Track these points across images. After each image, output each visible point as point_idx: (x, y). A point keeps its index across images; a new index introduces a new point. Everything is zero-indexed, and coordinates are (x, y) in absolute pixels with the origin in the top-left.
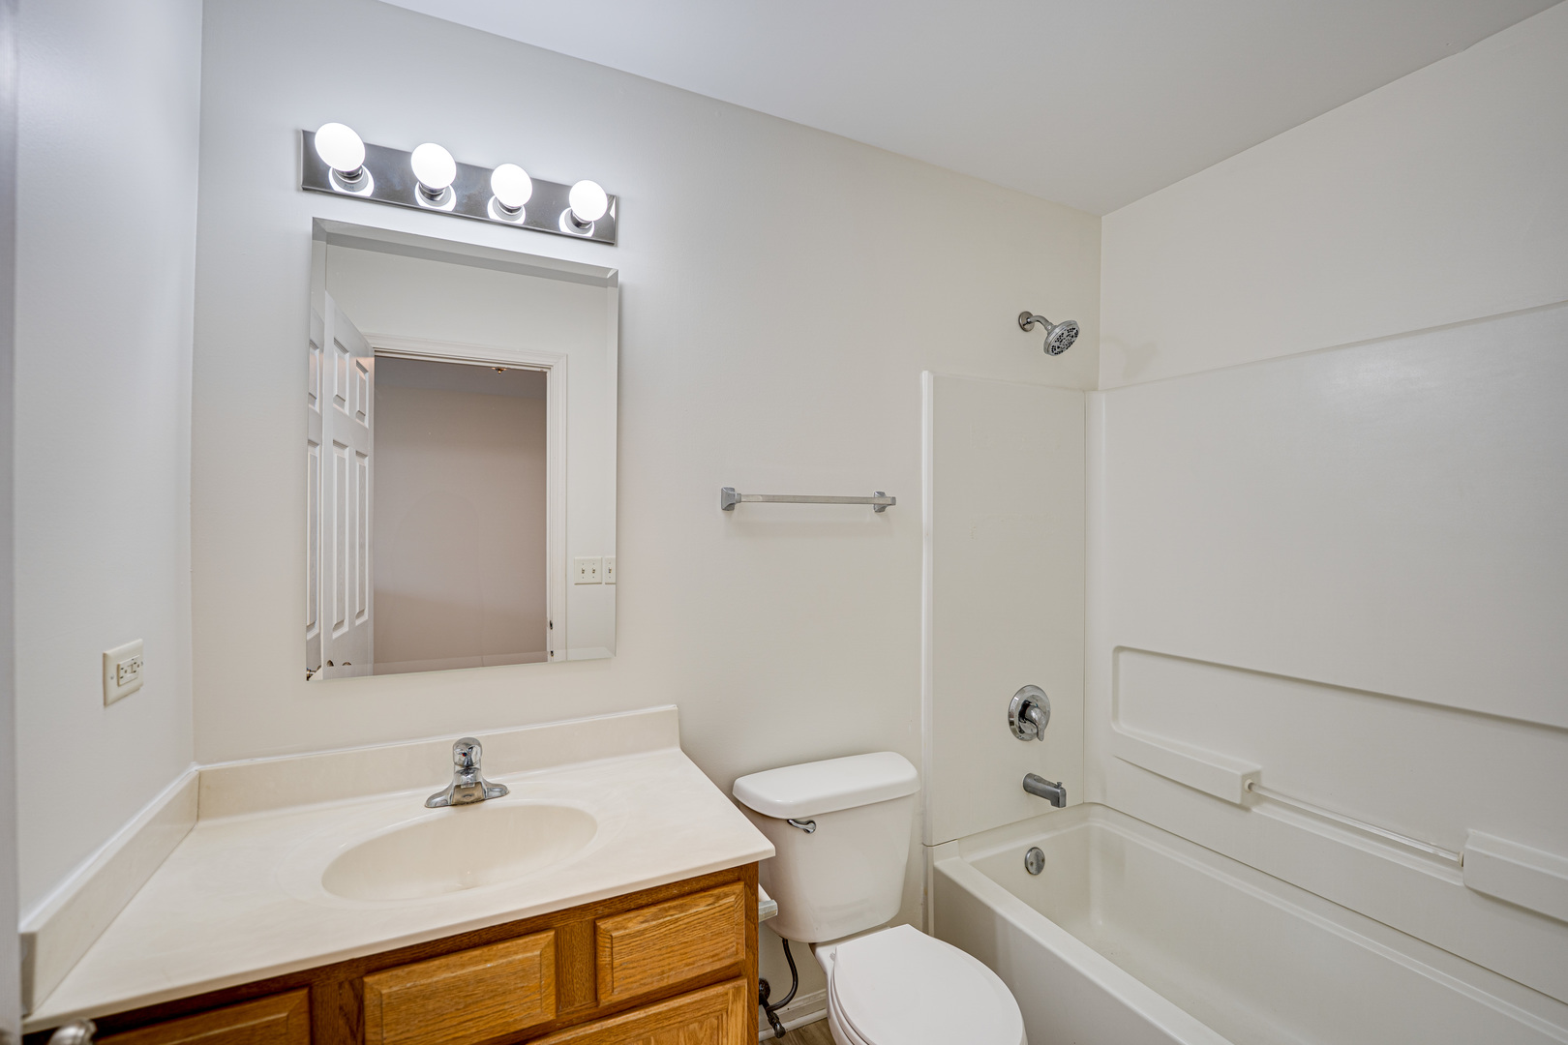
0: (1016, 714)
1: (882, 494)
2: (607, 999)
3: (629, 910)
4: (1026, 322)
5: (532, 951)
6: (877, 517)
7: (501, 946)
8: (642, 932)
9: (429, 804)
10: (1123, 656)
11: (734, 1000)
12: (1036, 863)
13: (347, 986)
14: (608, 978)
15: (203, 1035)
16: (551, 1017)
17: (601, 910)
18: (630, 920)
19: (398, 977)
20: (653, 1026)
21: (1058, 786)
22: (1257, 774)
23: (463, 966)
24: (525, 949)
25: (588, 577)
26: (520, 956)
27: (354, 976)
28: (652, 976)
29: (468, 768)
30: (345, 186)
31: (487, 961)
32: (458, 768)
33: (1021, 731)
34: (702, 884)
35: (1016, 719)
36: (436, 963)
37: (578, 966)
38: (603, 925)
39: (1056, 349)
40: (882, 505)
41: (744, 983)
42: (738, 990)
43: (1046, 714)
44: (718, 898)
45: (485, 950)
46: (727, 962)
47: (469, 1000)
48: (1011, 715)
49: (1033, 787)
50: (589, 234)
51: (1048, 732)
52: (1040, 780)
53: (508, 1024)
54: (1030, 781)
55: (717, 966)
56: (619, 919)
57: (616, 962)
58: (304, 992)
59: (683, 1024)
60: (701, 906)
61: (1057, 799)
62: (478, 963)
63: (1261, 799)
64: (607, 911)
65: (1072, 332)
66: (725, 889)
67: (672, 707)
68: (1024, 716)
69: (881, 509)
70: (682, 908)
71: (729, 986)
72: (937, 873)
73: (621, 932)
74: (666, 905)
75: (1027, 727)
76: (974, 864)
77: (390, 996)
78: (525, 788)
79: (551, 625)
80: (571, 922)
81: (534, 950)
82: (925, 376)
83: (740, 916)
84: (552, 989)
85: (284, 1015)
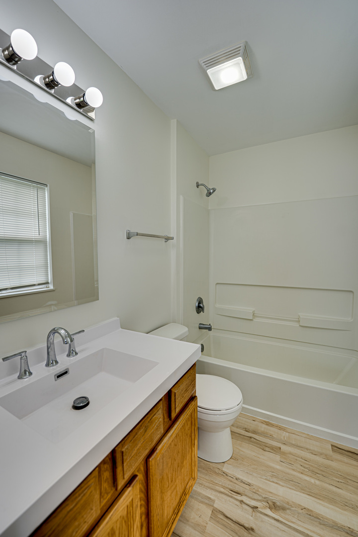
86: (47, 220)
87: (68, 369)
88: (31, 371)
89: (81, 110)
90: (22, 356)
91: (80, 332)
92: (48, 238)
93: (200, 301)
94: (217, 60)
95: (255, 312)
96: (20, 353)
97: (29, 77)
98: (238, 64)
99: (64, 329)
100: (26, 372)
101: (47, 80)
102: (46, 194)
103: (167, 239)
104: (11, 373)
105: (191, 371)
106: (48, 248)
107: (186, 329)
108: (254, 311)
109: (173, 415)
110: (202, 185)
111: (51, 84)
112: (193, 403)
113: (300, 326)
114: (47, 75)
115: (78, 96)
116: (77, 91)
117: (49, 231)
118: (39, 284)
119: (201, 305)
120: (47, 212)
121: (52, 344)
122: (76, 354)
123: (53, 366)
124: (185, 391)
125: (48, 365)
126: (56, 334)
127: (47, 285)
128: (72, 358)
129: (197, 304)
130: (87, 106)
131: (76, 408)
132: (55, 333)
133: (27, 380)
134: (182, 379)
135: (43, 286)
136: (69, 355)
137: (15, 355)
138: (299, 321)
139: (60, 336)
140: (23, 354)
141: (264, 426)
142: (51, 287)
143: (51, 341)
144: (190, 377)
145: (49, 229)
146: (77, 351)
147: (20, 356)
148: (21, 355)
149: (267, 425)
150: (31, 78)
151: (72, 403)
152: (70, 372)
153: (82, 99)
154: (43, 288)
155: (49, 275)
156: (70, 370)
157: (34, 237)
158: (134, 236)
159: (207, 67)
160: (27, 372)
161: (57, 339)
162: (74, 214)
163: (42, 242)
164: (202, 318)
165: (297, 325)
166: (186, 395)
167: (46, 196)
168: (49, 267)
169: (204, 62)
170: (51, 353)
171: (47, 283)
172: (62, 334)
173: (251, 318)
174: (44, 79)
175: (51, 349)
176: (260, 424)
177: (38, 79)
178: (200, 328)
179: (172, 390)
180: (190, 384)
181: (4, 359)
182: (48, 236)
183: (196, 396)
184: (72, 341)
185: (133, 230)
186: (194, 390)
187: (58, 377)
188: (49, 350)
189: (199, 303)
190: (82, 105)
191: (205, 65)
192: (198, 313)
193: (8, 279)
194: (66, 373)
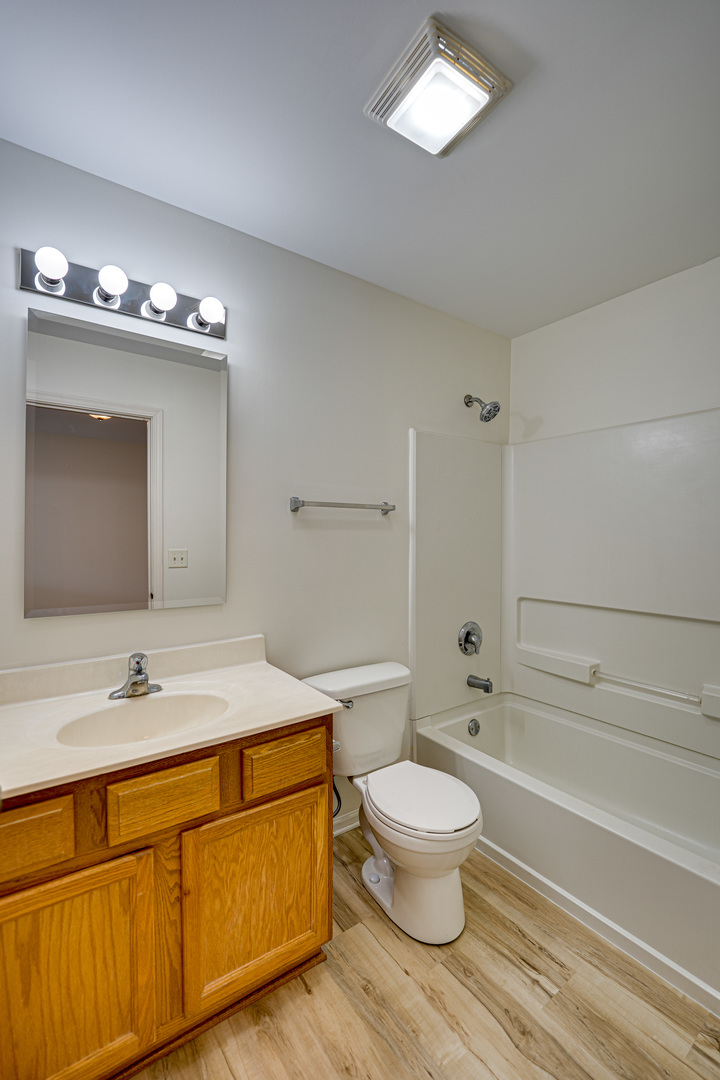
0: (463, 640)
1: (386, 504)
2: (249, 797)
3: (261, 743)
4: (469, 401)
5: (207, 767)
6: (383, 518)
7: (188, 765)
8: (269, 756)
9: (111, 697)
10: (523, 603)
11: (321, 796)
12: (474, 729)
13: (95, 793)
14: (250, 784)
15: (10, 824)
16: (218, 808)
17: (245, 744)
18: (262, 749)
19: (127, 785)
20: (275, 812)
21: (488, 680)
22: (598, 666)
23: (166, 778)
24: (203, 767)
25: (178, 563)
26: (200, 771)
27: (100, 786)
28: (275, 782)
29: (139, 672)
30: (47, 288)
31: (180, 775)
32: (132, 672)
33: (466, 650)
34: (302, 727)
35: (463, 643)
36: (150, 776)
37: (232, 778)
38: (247, 752)
39: (486, 418)
40: (386, 511)
41: (326, 786)
42: (323, 790)
43: (479, 638)
44: (312, 735)
45: (179, 768)
46: (316, 774)
47: (170, 798)
48: (460, 640)
49: (472, 683)
50: (207, 331)
51: (481, 649)
52: (476, 678)
53: (192, 813)
54: (471, 680)
55: (311, 776)
56: (256, 748)
57: (255, 774)
58: (72, 796)
59: (293, 812)
60: (302, 740)
61: (487, 689)
62: (175, 776)
63: (600, 680)
64: (248, 744)
65: (496, 408)
66: (315, 730)
67: (260, 636)
68: (468, 641)
69: (385, 512)
70: (291, 741)
71: (317, 788)
72: (419, 736)
73: (258, 756)
74: (282, 740)
75: (468, 646)
76: (439, 730)
77: (124, 796)
78: (172, 687)
79: (152, 596)
80: (228, 751)
81: (208, 767)
82: (411, 432)
83: (323, 746)
84: (218, 791)
85: (60, 810)
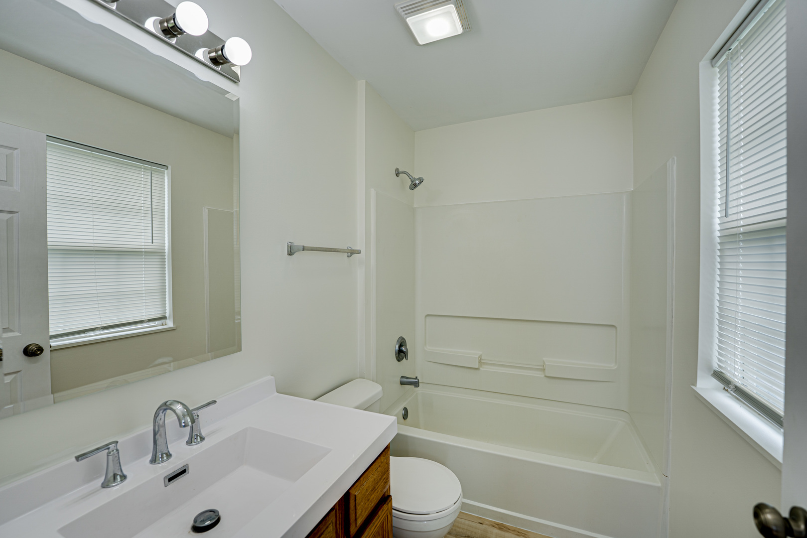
86: (166, 220)
87: (187, 465)
88: (125, 473)
89: (219, 68)
90: (110, 450)
91: (209, 404)
92: (166, 248)
93: (402, 343)
94: (420, 6)
95: (483, 358)
96: (107, 445)
97: (137, 21)
98: (449, 13)
99: (182, 404)
100: (116, 477)
101: (165, 24)
102: (166, 181)
103: (352, 252)
104: (90, 479)
105: (382, 458)
106: (166, 263)
107: (379, 388)
108: (480, 356)
109: (353, 530)
110: (403, 172)
111: (171, 31)
112: (385, 507)
113: (546, 376)
114: (165, 18)
115: (213, 49)
116: (213, 41)
117: (168, 236)
118: (150, 320)
119: (403, 349)
120: (166, 208)
121: (162, 427)
122: (202, 439)
123: (163, 461)
124: (372, 491)
125: (154, 461)
126: (169, 411)
127: (163, 321)
128: (195, 447)
129: (397, 346)
130: (227, 63)
131: (197, 529)
132: (167, 409)
133: (118, 490)
134: (367, 472)
135: (157, 323)
136: (189, 442)
137: (98, 449)
138: (544, 370)
139: (175, 415)
140: (112, 447)
141: (496, 531)
142: (170, 324)
143: (161, 422)
144: (379, 469)
145: (168, 233)
146: (204, 434)
147: (107, 451)
148: (109, 448)
149: (500, 529)
150: (139, 23)
151: (191, 523)
152: (191, 470)
153: (220, 52)
154: (157, 326)
155: (167, 305)
156: (190, 467)
157: (143, 247)
158: (299, 250)
159: (406, 14)
160: (118, 477)
161: (170, 419)
162: (209, 210)
163: (157, 253)
164: (405, 368)
165: (540, 375)
166: (373, 496)
167: (166, 184)
168: (167, 293)
169: (402, 8)
170: (160, 441)
171: (164, 318)
172: (178, 411)
173: (477, 367)
174: (161, 23)
175: (160, 435)
176: (490, 529)
177: (150, 24)
178: (402, 383)
179: (351, 491)
180: (380, 479)
181: (78, 458)
182: (167, 245)
183: (390, 496)
184: (193, 421)
185: (298, 242)
186: (387, 487)
187: (170, 479)
188: (157, 437)
189: (400, 346)
190: (219, 60)
191: (404, 11)
192: (399, 361)
193: (97, 313)
194: (184, 472)
